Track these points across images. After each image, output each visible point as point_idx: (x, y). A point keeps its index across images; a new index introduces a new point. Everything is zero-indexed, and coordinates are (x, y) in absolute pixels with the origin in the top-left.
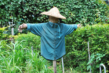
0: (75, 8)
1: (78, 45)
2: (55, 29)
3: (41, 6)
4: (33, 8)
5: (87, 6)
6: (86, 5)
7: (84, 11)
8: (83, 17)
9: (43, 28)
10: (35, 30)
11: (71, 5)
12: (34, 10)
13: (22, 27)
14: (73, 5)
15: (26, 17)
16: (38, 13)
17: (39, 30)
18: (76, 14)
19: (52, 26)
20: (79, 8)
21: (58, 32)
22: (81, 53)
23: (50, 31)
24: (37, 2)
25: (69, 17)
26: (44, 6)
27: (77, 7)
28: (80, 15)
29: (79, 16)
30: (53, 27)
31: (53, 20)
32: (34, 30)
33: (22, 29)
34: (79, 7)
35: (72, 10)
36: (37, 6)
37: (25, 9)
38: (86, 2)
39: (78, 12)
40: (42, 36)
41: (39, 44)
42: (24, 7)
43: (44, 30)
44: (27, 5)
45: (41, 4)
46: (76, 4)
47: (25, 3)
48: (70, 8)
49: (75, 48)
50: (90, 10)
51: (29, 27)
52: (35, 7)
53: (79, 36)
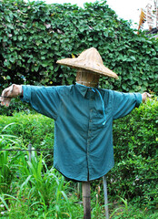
0: (121, 61)
1: (143, 145)
2: (91, 103)
3: (45, 55)
4: (27, 59)
5: (148, 59)
6: (145, 55)
7: (140, 69)
8: (137, 84)
9: (62, 97)
10: (42, 103)
11: (111, 55)
12: (29, 62)
13: (9, 93)
14: (117, 54)
15: (9, 77)
16: (37, 69)
17: (52, 102)
18: (122, 77)
19: (84, 94)
20: (129, 63)
21: (98, 108)
22: (152, 163)
23: (78, 106)
24: (35, 45)
25: (107, 82)
26: (51, 55)
27: (125, 59)
28: (131, 78)
29: (129, 80)
30: (86, 97)
31: (87, 79)
32: (39, 102)
33: (10, 98)
34: (129, 60)
35: (114, 65)
36: (36, 54)
37: (8, 59)
38: (145, 49)
39: (128, 72)
40: (59, 118)
41: (42, 140)
42: (6, 53)
43: (62, 104)
44: (12, 49)
45: (45, 49)
46: (123, 52)
47: (8, 45)
48: (109, 61)
49: (136, 151)
50: (154, 67)
51: (27, 95)
52: (31, 56)
53: (147, 122)
